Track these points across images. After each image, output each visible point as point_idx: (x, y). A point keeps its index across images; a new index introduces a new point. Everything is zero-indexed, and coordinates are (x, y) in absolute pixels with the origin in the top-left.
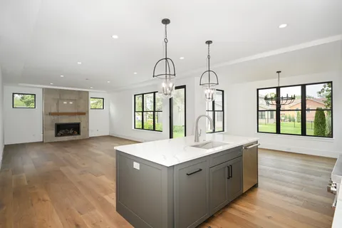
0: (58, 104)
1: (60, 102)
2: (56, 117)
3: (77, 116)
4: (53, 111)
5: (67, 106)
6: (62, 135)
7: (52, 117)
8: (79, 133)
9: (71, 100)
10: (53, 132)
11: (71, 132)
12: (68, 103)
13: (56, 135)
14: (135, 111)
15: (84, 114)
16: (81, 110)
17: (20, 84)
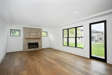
0: (29, 34)
1: (30, 33)
2: (28, 40)
3: (37, 40)
4: (27, 37)
5: (33, 35)
6: (31, 48)
7: (27, 40)
8: (38, 47)
9: (35, 32)
10: (27, 47)
11: (35, 46)
12: (33, 34)
13: (29, 48)
14: (63, 37)
15: (40, 39)
16: (39, 37)
17: (13, 25)
